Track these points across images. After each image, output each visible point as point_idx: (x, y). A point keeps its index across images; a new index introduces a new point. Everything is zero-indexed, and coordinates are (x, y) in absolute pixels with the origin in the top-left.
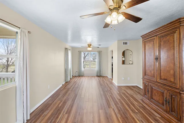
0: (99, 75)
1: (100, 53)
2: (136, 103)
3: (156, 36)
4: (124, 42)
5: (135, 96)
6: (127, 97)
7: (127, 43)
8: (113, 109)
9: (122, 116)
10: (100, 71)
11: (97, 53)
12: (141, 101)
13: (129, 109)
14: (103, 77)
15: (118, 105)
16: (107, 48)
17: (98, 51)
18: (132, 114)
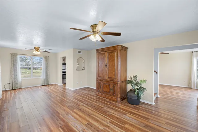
0: (46, 84)
1: (46, 58)
2: (94, 97)
3: (106, 51)
4: (79, 51)
5: (90, 93)
6: (86, 95)
7: (80, 52)
8: (83, 106)
9: (91, 107)
10: (47, 79)
11: (43, 58)
12: (96, 96)
13: (92, 102)
14: (52, 85)
15: (84, 102)
16: (56, 54)
17: (44, 56)
18: (96, 104)
